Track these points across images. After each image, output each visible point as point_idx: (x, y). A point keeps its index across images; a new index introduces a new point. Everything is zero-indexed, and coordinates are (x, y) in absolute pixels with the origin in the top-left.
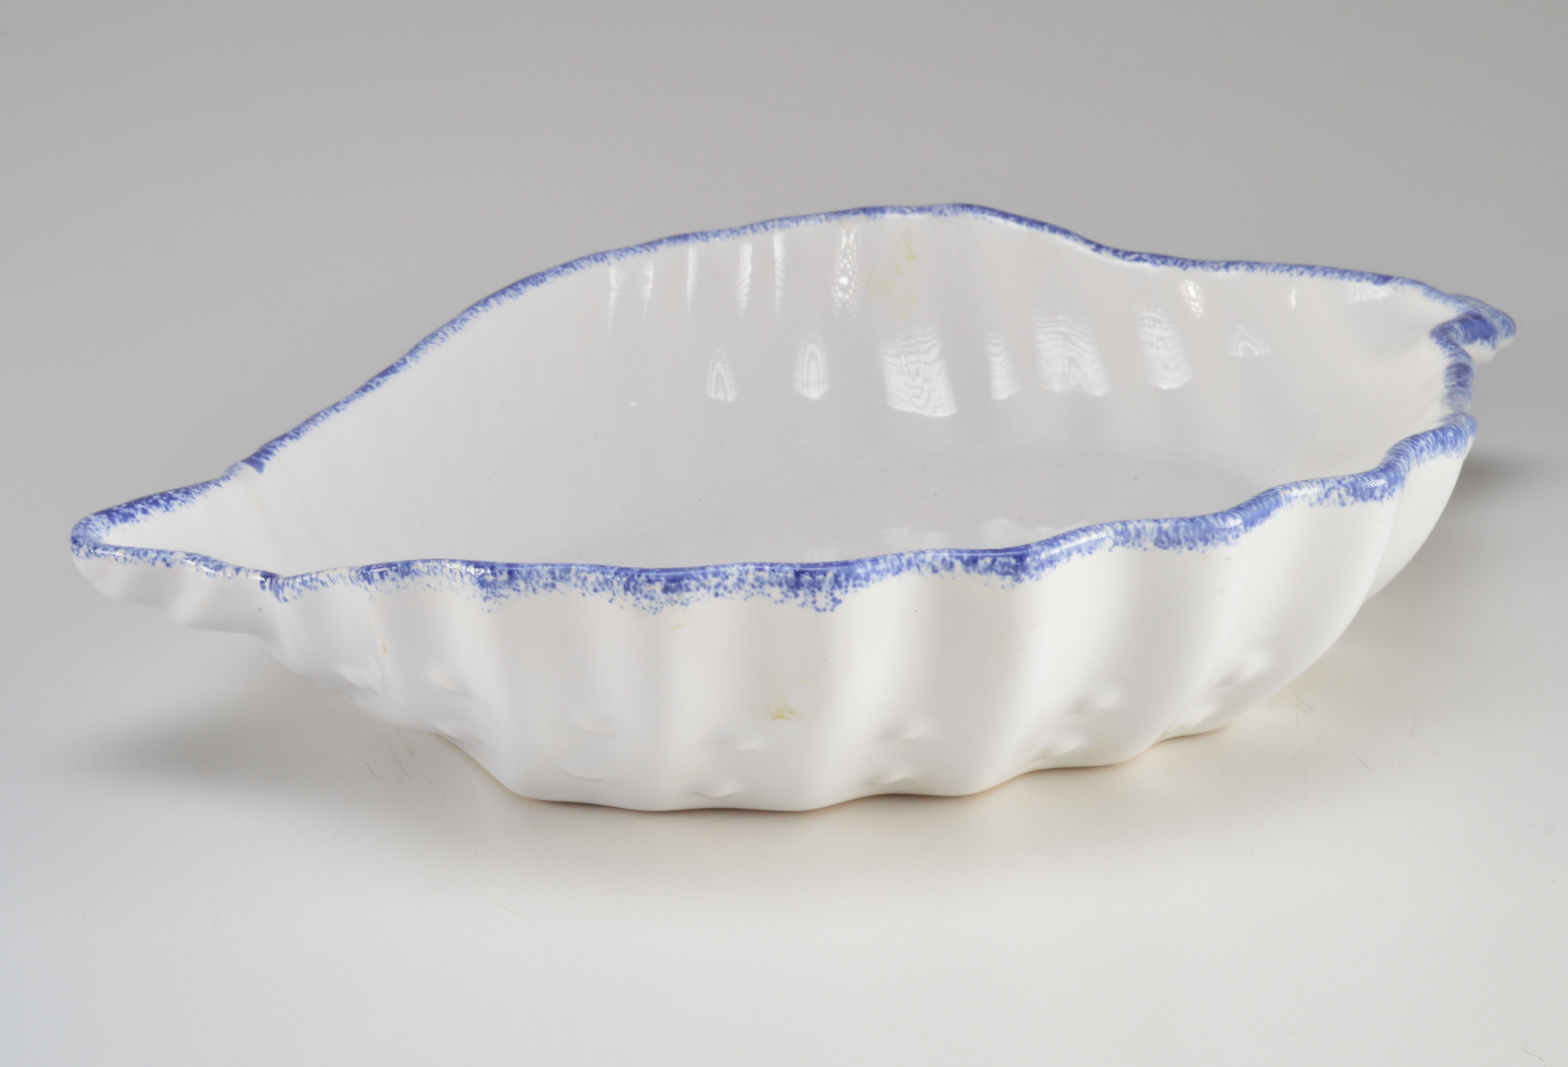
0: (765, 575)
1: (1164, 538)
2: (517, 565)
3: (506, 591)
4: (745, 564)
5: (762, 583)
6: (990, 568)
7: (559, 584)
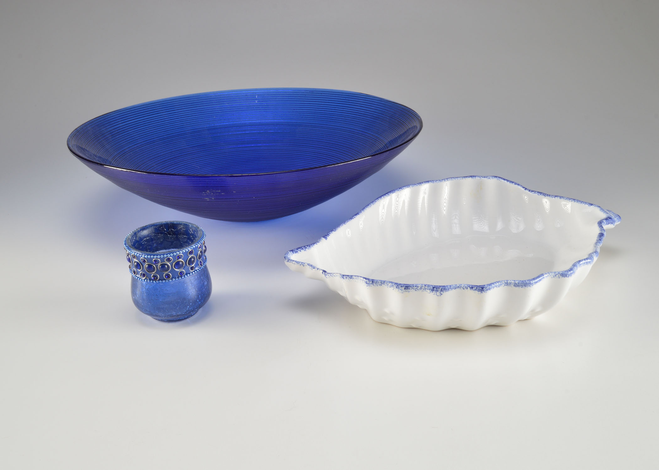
0: (426, 287)
1: (516, 285)
2: (374, 280)
3: (371, 285)
4: (422, 284)
5: (426, 289)
6: (476, 290)
7: (382, 285)
